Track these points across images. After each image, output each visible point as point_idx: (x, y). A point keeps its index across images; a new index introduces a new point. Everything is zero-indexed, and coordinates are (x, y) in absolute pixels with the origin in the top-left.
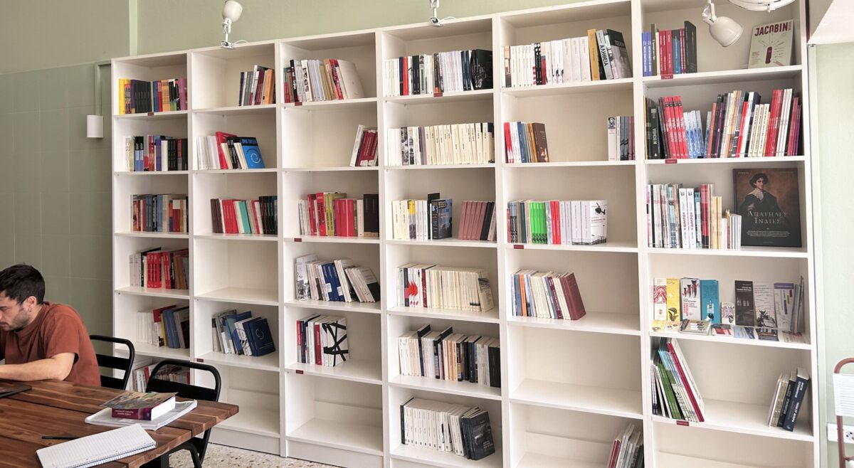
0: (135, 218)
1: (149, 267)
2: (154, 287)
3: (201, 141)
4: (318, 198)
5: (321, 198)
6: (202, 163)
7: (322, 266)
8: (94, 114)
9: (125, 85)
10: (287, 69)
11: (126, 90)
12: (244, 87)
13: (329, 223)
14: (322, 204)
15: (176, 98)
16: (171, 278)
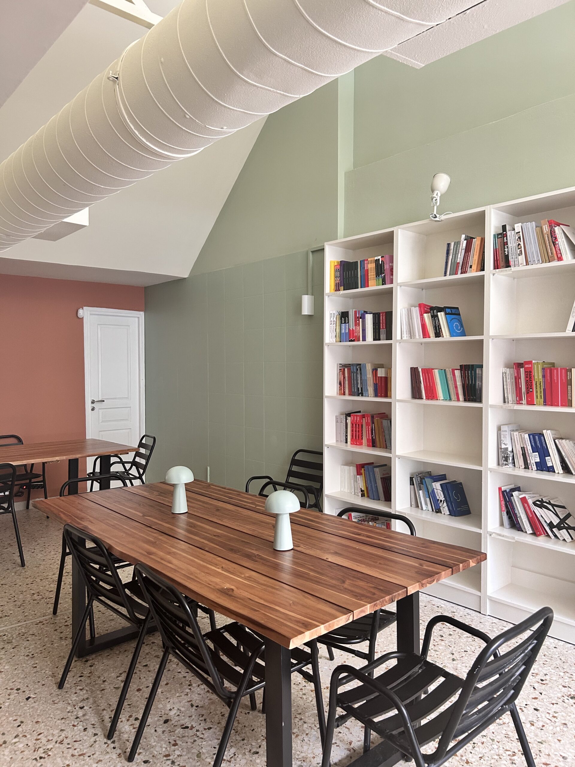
0: (340, 384)
1: (352, 427)
2: (356, 444)
3: (404, 312)
4: (527, 366)
5: (530, 366)
6: (405, 333)
7: (529, 435)
8: (307, 295)
9: (335, 266)
10: (498, 235)
11: (336, 271)
12: (451, 257)
13: (538, 393)
14: (531, 372)
15: (381, 274)
16: (372, 437)
